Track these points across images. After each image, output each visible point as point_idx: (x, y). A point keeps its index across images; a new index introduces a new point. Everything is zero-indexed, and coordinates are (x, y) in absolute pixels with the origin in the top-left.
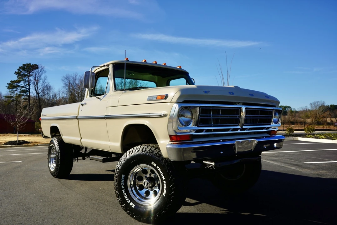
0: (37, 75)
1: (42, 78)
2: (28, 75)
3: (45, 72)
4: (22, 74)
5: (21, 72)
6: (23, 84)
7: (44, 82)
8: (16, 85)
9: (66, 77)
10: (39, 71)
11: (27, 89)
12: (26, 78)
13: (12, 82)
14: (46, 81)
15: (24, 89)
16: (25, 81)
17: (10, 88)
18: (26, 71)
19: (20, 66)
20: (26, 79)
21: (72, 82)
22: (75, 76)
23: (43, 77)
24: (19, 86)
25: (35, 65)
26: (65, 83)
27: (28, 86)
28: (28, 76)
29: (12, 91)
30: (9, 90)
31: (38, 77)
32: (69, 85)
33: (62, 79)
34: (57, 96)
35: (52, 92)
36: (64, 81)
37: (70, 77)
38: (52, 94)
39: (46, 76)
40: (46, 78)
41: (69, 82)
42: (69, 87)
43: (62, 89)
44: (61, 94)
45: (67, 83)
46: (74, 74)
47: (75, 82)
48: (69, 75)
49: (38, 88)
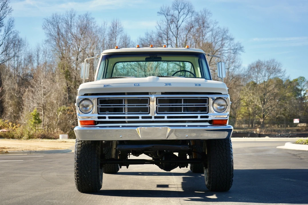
3: (11, 10)
7: (8, 31)
9: (51, 20)
14: (13, 30)
21: (63, 31)
22: (69, 19)
26: (50, 34)
32: (57, 37)
33: (44, 24)
34: (34, 61)
35: (25, 51)
36: (47, 28)
37: (60, 21)
38: (23, 56)
39: (12, 20)
40: (12, 24)
41: (59, 31)
42: (57, 42)
43: (44, 46)
44: (41, 56)
45: (53, 32)
46: (67, 13)
47: (71, 30)
48: (58, 16)
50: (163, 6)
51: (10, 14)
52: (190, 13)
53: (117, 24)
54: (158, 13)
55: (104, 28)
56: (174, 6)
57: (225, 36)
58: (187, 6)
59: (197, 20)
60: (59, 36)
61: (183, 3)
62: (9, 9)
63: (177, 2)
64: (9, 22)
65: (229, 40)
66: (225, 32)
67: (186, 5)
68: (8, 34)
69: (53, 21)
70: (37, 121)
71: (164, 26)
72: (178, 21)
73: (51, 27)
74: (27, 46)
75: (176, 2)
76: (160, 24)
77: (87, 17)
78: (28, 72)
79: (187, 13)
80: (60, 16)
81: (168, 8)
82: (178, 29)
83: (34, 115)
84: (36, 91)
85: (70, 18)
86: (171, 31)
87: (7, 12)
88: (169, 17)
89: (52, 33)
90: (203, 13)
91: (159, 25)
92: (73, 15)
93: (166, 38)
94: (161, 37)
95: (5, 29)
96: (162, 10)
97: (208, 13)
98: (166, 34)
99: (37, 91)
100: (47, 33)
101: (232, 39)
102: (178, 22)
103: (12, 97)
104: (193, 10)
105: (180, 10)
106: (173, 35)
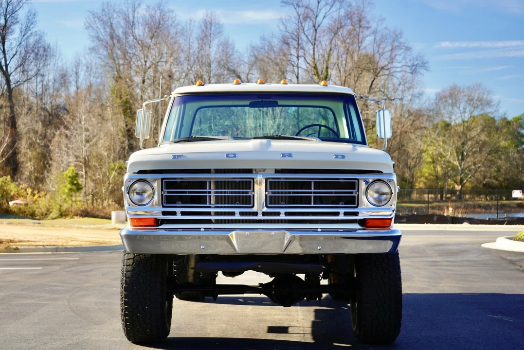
1: (19, 17)
7: (26, 31)
9: (100, 12)
14: (34, 30)
21: (120, 32)
22: (130, 11)
23: (22, 14)
26: (98, 38)
31: (5, 16)
32: (110, 42)
33: (88, 20)
34: (70, 82)
35: (55, 66)
36: (92, 27)
37: (115, 16)
38: (52, 74)
39: (33, 12)
40: (33, 20)
41: (112, 32)
42: (110, 51)
43: (87, 57)
44: (82, 74)
45: (103, 34)
47: (134, 31)
48: (111, 6)
49: (6, 52)
51: (29, 2)
53: (213, 21)
55: (190, 27)
57: (396, 44)
59: (349, 16)
60: (113, 41)
64: (28, 17)
65: (403, 51)
66: (397, 36)
68: (26, 37)
69: (103, 15)
70: (74, 187)
71: (292, 27)
72: (317, 16)
73: (99, 25)
74: (59, 57)
76: (286, 21)
77: (161, 8)
78: (60, 101)
79: (333, 2)
80: (115, 6)
82: (316, 30)
83: (70, 177)
84: (72, 134)
85: (132, 10)
86: (305, 34)
88: (301, 10)
89: (101, 36)
90: (359, 4)
91: (283, 24)
92: (136, 5)
93: (296, 46)
94: (288, 44)
95: (22, 29)
97: (369, 3)
98: (296, 38)
99: (75, 136)
100: (92, 36)
101: (408, 49)
102: (316, 18)
103: (31, 145)
106: (307, 40)
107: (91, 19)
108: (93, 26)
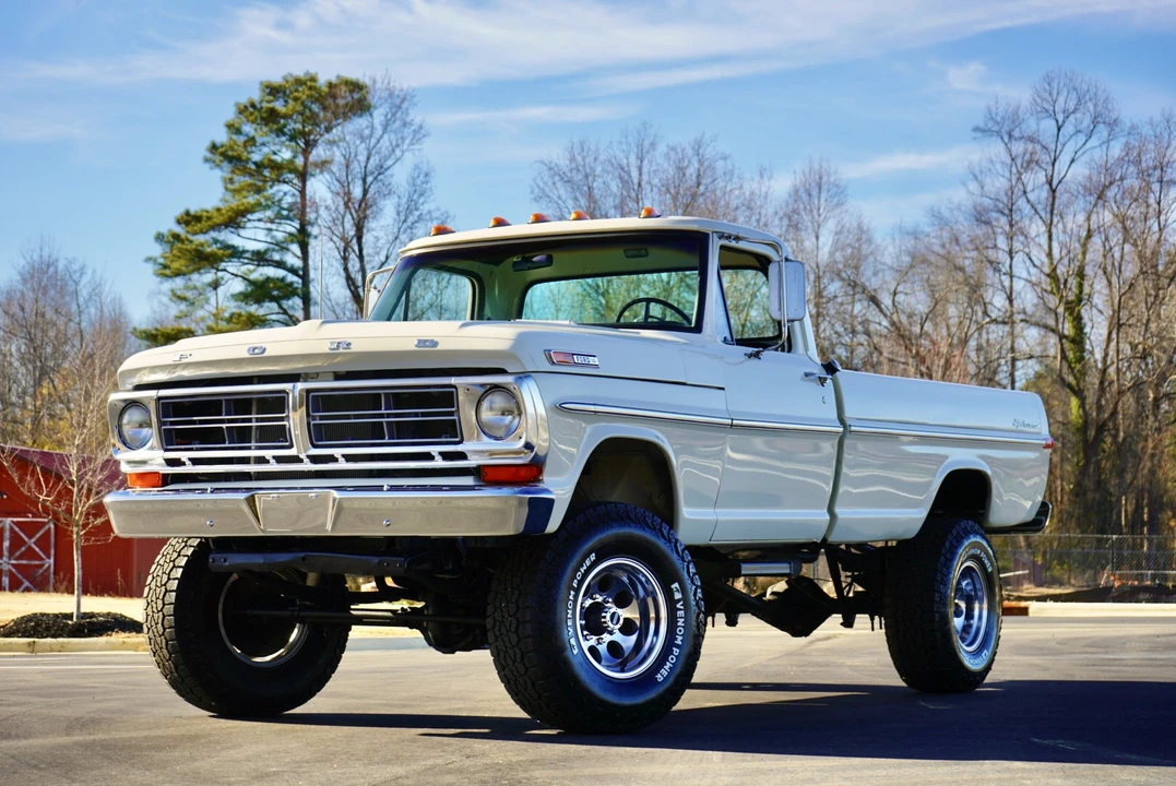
0: (362, 158)
1: (394, 181)
2: (300, 161)
3: (419, 134)
4: (256, 157)
5: (251, 141)
6: (261, 235)
7: (409, 211)
8: (216, 241)
9: (564, 165)
10: (372, 127)
11: (293, 271)
12: (286, 188)
13: (189, 219)
14: (425, 208)
15: (272, 272)
16: (279, 216)
17: (176, 265)
18: (280, 132)
19: (244, 100)
20: (285, 192)
22: (633, 160)
23: (399, 176)
24: (235, 253)
25: (347, 83)
27: (295, 248)
28: (294, 170)
29: (189, 295)
30: (168, 285)
31: (364, 180)
33: (538, 181)
36: (548, 197)
37: (599, 170)
39: (425, 170)
40: (424, 186)
41: (592, 206)
46: (626, 137)
48: (589, 149)
49: (366, 259)
50: (997, 102)
51: (417, 147)
52: (1101, 126)
53: (825, 179)
54: (977, 129)
55: (761, 191)
56: (1039, 101)
58: (1090, 99)
61: (1075, 89)
62: (413, 128)
63: (1049, 84)
64: (414, 179)
67: (1087, 97)
68: (409, 223)
69: (571, 170)
71: (998, 184)
72: (1055, 160)
73: (562, 192)
75: (1047, 86)
76: (981, 172)
77: (701, 151)
79: (1092, 127)
80: (597, 149)
81: (1016, 113)
82: (1054, 191)
85: (637, 158)
86: (1028, 201)
87: (407, 141)
88: (1019, 147)
90: (1158, 130)
91: (976, 178)
92: (647, 147)
93: (1007, 228)
95: (399, 205)
96: (992, 119)
98: (1007, 212)
102: (1053, 165)
104: (1114, 117)
105: (1060, 118)
106: (1033, 211)
107: (545, 178)
108: (551, 195)
